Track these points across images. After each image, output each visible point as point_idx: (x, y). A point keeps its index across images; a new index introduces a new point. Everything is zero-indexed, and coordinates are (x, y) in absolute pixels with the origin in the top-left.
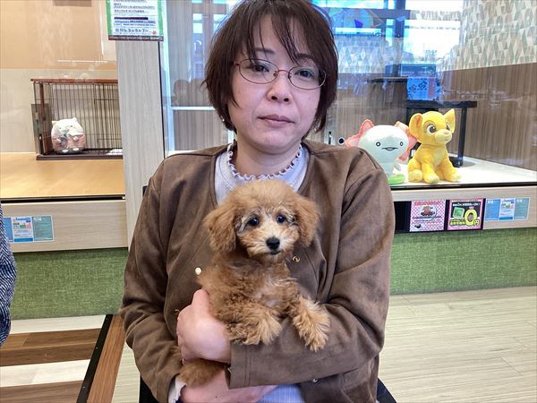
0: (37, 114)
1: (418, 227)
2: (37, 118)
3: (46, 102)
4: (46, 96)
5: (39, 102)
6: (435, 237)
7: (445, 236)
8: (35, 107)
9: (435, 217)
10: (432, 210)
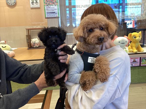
0: (27, 38)
1: (132, 65)
2: (27, 39)
3: (30, 34)
4: (29, 33)
5: (28, 34)
6: (137, 68)
7: (140, 67)
8: (27, 36)
9: (137, 62)
10: (136, 60)
